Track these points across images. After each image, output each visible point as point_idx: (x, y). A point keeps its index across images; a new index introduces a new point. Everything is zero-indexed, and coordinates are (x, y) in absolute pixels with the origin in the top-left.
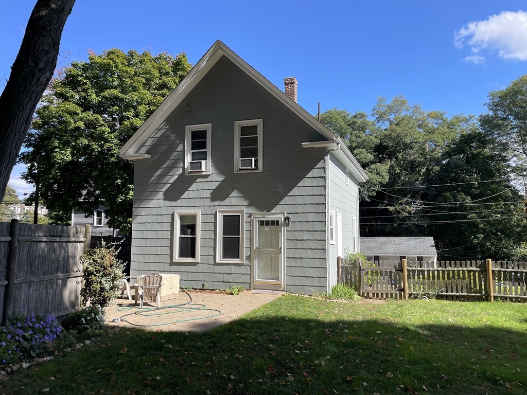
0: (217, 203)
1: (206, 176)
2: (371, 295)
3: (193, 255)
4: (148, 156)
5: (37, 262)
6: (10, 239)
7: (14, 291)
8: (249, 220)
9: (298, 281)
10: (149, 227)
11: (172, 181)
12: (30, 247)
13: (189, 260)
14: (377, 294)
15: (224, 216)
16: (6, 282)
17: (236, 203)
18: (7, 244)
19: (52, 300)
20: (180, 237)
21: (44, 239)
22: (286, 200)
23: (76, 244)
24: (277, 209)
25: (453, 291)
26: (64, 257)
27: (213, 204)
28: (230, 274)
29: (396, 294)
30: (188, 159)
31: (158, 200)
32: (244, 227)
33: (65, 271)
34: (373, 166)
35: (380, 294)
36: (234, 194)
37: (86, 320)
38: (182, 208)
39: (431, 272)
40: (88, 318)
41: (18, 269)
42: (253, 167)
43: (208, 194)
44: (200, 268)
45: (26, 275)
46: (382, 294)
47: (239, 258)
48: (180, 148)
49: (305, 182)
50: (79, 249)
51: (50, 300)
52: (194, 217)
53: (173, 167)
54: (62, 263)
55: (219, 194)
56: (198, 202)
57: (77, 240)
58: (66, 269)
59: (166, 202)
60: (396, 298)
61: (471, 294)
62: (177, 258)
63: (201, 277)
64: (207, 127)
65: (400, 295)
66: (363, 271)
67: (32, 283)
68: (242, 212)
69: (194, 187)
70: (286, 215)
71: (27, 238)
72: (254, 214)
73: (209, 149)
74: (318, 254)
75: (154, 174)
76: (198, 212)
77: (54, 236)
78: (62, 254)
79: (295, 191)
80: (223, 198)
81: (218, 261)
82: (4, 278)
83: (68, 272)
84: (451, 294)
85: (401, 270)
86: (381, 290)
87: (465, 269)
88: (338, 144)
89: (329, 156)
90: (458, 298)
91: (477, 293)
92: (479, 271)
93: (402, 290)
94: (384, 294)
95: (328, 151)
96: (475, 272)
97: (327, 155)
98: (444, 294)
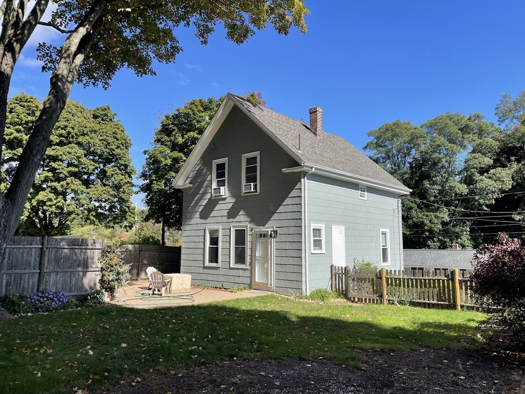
0: (231, 220)
1: (225, 199)
2: (356, 299)
3: (217, 262)
4: (191, 185)
5: (62, 261)
6: (41, 246)
7: (46, 277)
8: (251, 233)
9: (283, 284)
10: (191, 239)
11: (204, 204)
12: (56, 252)
13: (214, 265)
14: (362, 299)
15: (236, 230)
16: (39, 271)
17: (242, 220)
18: (39, 249)
19: (75, 284)
20: (210, 247)
21: (66, 247)
22: (275, 216)
23: (95, 250)
24: (269, 224)
25: (425, 299)
26: (84, 258)
27: (228, 221)
28: (239, 277)
29: (377, 300)
30: (214, 185)
31: (196, 219)
32: (248, 239)
33: (85, 267)
34: (492, 171)
35: (363, 299)
36: (242, 212)
37: (91, 297)
38: (210, 224)
39: (406, 280)
40: (92, 296)
41: (48, 264)
42: (252, 190)
43: (225, 213)
44: (221, 271)
45: (54, 268)
46: (366, 299)
47: (244, 264)
48: (209, 178)
49: (288, 201)
50: (97, 254)
51: (74, 284)
52: (217, 231)
53: (205, 193)
54: (82, 262)
55: (232, 214)
56: (220, 219)
57: (94, 248)
58: (86, 265)
59: (201, 220)
60: (377, 303)
61: (440, 302)
62: (207, 264)
63: (221, 278)
64: (225, 160)
65: (381, 300)
66: (350, 278)
67: (59, 273)
68: (246, 227)
69: (217, 208)
70: (275, 228)
71: (54, 246)
72: (254, 228)
73: (226, 178)
74: (296, 261)
75: (194, 198)
76: (220, 227)
77: (75, 245)
78: (82, 256)
79: (281, 209)
80: (234, 217)
81: (231, 266)
82: (38, 269)
83: (87, 268)
84: (423, 301)
85: (381, 278)
86: (364, 295)
87: (434, 278)
88: (312, 168)
89: (306, 178)
90: (430, 306)
91: (446, 302)
92: (448, 281)
93: (381, 296)
94: (368, 299)
95: (304, 174)
96: (443, 281)
97: (304, 178)
98: (417, 301)
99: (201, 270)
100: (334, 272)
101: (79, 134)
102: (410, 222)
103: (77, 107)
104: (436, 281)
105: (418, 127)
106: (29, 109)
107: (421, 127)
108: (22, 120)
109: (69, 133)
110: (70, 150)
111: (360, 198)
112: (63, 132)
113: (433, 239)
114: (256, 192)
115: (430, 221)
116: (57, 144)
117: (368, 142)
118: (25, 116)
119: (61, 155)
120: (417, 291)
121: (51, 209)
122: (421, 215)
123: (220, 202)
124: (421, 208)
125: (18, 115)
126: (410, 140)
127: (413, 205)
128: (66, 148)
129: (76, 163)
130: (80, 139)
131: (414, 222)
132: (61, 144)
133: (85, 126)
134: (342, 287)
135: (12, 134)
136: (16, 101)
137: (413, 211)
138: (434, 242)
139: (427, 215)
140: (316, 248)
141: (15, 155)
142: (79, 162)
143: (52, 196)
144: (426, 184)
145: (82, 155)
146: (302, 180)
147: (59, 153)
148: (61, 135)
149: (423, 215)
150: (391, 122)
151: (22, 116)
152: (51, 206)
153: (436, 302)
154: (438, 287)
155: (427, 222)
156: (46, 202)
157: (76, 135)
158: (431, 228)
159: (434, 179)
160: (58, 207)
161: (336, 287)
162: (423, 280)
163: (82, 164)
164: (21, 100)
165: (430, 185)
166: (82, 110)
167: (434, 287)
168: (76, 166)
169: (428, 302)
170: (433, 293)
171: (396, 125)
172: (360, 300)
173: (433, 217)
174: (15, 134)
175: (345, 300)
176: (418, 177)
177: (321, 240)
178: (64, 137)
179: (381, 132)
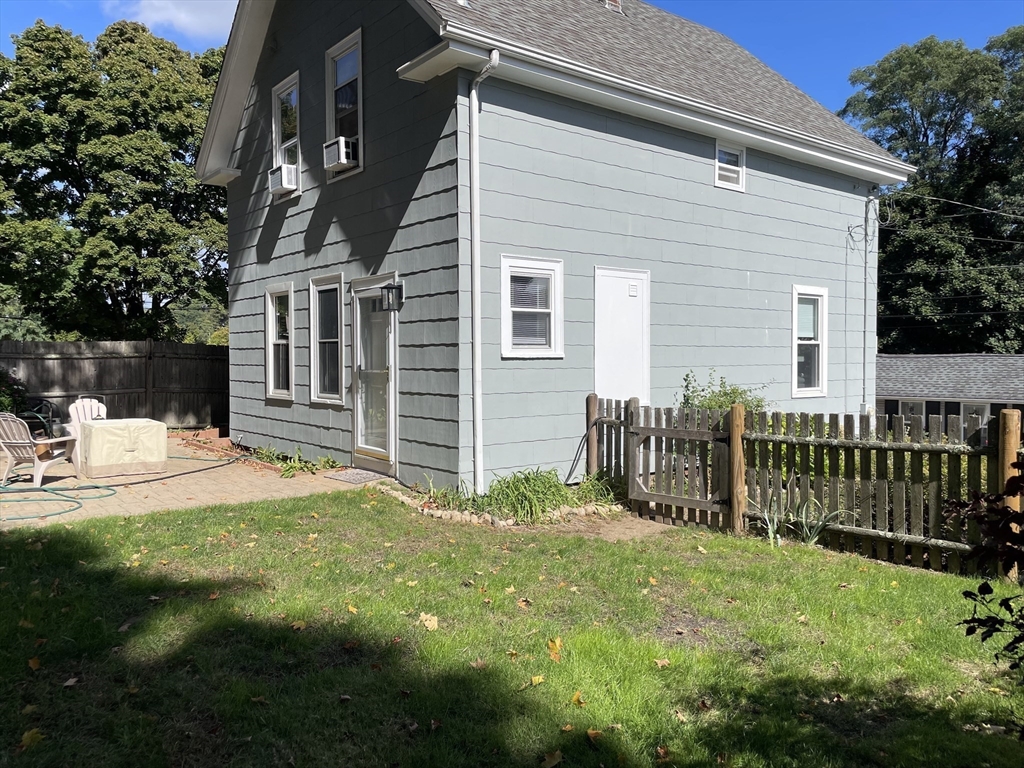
0: (311, 262)
1: (297, 201)
2: (652, 507)
3: (287, 387)
8: (348, 298)
9: (415, 454)
10: (244, 324)
11: (263, 222)
14: (669, 507)
15: (319, 293)
17: (331, 261)
20: (275, 345)
22: (400, 240)
24: (386, 265)
25: (878, 523)
27: (307, 265)
28: (328, 428)
29: (715, 516)
30: (278, 163)
31: (251, 267)
32: (344, 316)
35: (674, 507)
36: (330, 236)
38: (273, 280)
42: (343, 160)
43: (300, 242)
44: (298, 413)
46: (680, 509)
47: (338, 391)
49: (427, 181)
52: (286, 298)
53: (262, 189)
55: (312, 242)
56: (290, 263)
59: (260, 268)
60: (715, 526)
61: (933, 541)
62: (271, 391)
63: (297, 433)
64: (293, 82)
65: (726, 518)
66: (636, 438)
68: (339, 280)
69: (285, 229)
70: (397, 279)
72: (356, 281)
73: (298, 136)
74: (445, 383)
76: (290, 286)
79: (411, 213)
80: (317, 250)
81: (314, 398)
84: (871, 531)
85: (727, 440)
86: (676, 497)
87: (917, 446)
88: (490, 51)
89: (474, 93)
90: (894, 552)
91: (960, 541)
92: (974, 458)
93: (727, 503)
94: (686, 511)
95: (464, 78)
96: (955, 457)
97: (468, 95)
98: (847, 528)
99: (260, 409)
100: (595, 416)
101: (158, 106)
102: (945, 290)
103: (162, 49)
104: (926, 457)
105: (980, 48)
106: (52, 56)
107: (989, 49)
108: (36, 81)
109: (136, 105)
110: (138, 143)
111: (719, 183)
112: (126, 102)
113: (1002, 332)
114: (357, 166)
115: (998, 287)
116: (112, 131)
117: (849, 97)
118: (43, 72)
119: (119, 154)
120: (850, 489)
121: (109, 275)
122: (974, 273)
123: (291, 211)
124: (977, 256)
125: (28, 71)
126: (955, 83)
127: (954, 247)
128: (133, 139)
129: (156, 171)
130: (164, 118)
131: (954, 290)
132: (120, 130)
133: (172, 88)
134: (618, 464)
135: (18, 112)
136: (25, 42)
137: (955, 263)
138: (1006, 338)
139: (991, 270)
140: (519, 340)
141: (31, 158)
142: (163, 168)
143: (107, 246)
144: (994, 191)
145: (165, 153)
146: (461, 100)
147: (113, 151)
148: (119, 111)
149: (981, 272)
150: (912, 42)
151: (35, 71)
152: (109, 268)
153: (918, 538)
154: (931, 478)
155: (988, 288)
156: (96, 259)
157: (152, 108)
158: (1000, 303)
159: (1014, 179)
160: (124, 270)
161: (600, 466)
162: (907, 455)
163: (169, 174)
164: (36, 39)
165: (1003, 194)
166: (174, 55)
167: (917, 476)
168: (157, 180)
169: (889, 535)
170: (908, 503)
171: (927, 49)
172: (663, 512)
173: (1006, 275)
174: (24, 113)
175: (618, 508)
176: (975, 179)
177: (549, 315)
178: (124, 113)
179: (884, 71)
